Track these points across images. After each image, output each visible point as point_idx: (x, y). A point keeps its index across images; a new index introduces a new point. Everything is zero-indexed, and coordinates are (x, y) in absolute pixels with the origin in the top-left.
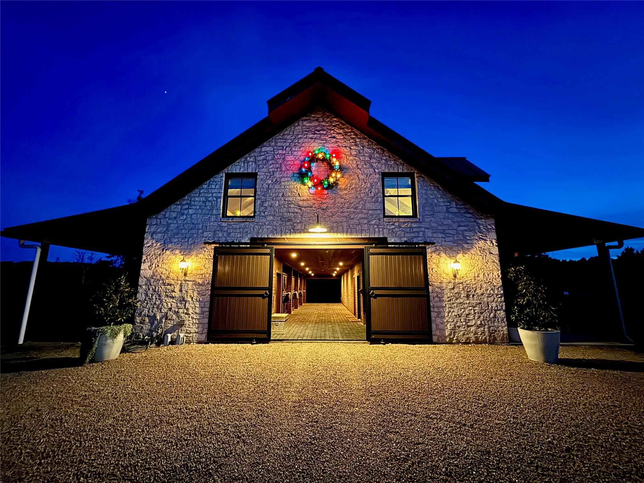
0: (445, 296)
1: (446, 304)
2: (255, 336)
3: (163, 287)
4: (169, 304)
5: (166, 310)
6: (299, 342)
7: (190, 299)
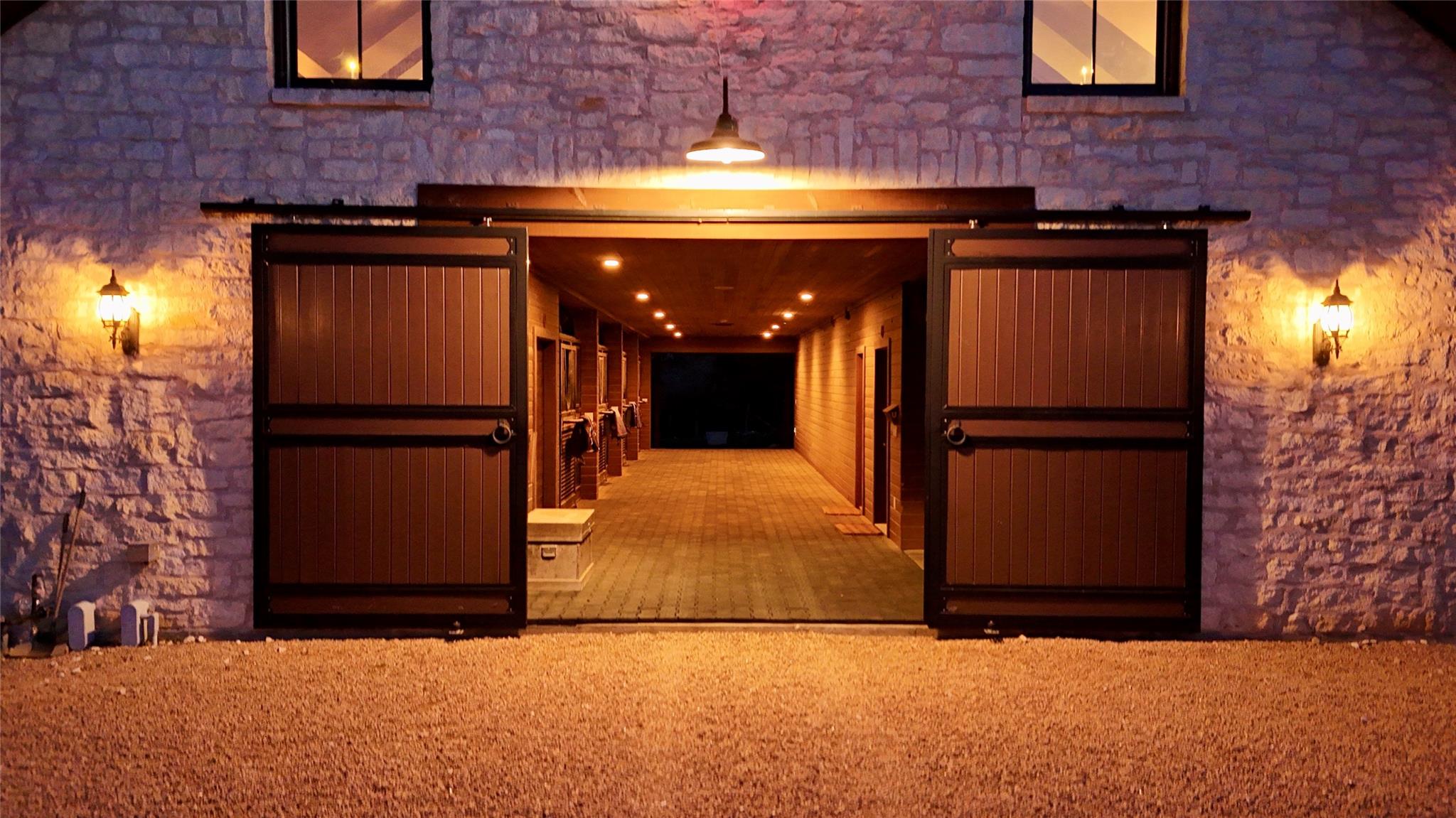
0: (1269, 445)
1: (1271, 478)
2: (461, 606)
3: (33, 404)
4: (72, 479)
5: (60, 504)
6: (644, 631)
7: (161, 457)
